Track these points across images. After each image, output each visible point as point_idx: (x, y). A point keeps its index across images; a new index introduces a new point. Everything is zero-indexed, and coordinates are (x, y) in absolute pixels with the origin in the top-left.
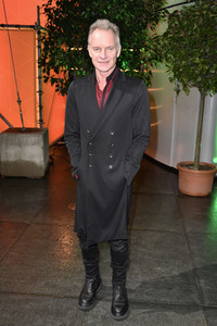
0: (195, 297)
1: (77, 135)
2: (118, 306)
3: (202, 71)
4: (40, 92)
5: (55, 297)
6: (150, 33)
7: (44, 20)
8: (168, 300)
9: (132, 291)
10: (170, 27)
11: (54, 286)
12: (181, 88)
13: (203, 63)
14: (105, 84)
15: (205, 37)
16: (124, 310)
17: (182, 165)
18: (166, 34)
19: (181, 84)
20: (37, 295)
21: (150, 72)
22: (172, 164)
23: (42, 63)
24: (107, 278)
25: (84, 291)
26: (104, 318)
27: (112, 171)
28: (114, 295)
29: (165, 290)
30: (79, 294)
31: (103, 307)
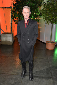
0: (50, 75)
1: (20, 35)
2: (31, 77)
3: (52, 19)
4: (11, 24)
5: (15, 75)
6: (39, 9)
7: (13, 6)
8: (43, 76)
9: (34, 73)
10: (44, 8)
11: (15, 72)
12: (47, 23)
13: (52, 17)
14: (27, 22)
15: (53, 10)
16: (32, 78)
17: (47, 42)
18: (43, 9)
19: (47, 22)
20: (10, 74)
21: (39, 19)
22: (44, 42)
23: (12, 16)
24: (28, 70)
25: (22, 73)
26: (27, 80)
27: (29, 43)
28: (30, 74)
29: (43, 73)
30: (21, 74)
31: (27, 78)
